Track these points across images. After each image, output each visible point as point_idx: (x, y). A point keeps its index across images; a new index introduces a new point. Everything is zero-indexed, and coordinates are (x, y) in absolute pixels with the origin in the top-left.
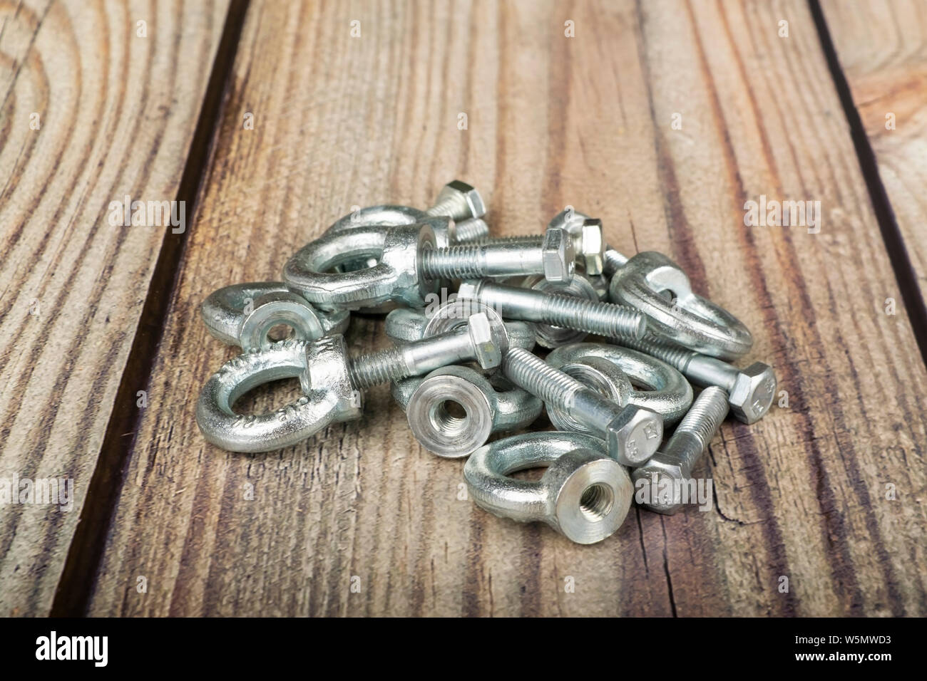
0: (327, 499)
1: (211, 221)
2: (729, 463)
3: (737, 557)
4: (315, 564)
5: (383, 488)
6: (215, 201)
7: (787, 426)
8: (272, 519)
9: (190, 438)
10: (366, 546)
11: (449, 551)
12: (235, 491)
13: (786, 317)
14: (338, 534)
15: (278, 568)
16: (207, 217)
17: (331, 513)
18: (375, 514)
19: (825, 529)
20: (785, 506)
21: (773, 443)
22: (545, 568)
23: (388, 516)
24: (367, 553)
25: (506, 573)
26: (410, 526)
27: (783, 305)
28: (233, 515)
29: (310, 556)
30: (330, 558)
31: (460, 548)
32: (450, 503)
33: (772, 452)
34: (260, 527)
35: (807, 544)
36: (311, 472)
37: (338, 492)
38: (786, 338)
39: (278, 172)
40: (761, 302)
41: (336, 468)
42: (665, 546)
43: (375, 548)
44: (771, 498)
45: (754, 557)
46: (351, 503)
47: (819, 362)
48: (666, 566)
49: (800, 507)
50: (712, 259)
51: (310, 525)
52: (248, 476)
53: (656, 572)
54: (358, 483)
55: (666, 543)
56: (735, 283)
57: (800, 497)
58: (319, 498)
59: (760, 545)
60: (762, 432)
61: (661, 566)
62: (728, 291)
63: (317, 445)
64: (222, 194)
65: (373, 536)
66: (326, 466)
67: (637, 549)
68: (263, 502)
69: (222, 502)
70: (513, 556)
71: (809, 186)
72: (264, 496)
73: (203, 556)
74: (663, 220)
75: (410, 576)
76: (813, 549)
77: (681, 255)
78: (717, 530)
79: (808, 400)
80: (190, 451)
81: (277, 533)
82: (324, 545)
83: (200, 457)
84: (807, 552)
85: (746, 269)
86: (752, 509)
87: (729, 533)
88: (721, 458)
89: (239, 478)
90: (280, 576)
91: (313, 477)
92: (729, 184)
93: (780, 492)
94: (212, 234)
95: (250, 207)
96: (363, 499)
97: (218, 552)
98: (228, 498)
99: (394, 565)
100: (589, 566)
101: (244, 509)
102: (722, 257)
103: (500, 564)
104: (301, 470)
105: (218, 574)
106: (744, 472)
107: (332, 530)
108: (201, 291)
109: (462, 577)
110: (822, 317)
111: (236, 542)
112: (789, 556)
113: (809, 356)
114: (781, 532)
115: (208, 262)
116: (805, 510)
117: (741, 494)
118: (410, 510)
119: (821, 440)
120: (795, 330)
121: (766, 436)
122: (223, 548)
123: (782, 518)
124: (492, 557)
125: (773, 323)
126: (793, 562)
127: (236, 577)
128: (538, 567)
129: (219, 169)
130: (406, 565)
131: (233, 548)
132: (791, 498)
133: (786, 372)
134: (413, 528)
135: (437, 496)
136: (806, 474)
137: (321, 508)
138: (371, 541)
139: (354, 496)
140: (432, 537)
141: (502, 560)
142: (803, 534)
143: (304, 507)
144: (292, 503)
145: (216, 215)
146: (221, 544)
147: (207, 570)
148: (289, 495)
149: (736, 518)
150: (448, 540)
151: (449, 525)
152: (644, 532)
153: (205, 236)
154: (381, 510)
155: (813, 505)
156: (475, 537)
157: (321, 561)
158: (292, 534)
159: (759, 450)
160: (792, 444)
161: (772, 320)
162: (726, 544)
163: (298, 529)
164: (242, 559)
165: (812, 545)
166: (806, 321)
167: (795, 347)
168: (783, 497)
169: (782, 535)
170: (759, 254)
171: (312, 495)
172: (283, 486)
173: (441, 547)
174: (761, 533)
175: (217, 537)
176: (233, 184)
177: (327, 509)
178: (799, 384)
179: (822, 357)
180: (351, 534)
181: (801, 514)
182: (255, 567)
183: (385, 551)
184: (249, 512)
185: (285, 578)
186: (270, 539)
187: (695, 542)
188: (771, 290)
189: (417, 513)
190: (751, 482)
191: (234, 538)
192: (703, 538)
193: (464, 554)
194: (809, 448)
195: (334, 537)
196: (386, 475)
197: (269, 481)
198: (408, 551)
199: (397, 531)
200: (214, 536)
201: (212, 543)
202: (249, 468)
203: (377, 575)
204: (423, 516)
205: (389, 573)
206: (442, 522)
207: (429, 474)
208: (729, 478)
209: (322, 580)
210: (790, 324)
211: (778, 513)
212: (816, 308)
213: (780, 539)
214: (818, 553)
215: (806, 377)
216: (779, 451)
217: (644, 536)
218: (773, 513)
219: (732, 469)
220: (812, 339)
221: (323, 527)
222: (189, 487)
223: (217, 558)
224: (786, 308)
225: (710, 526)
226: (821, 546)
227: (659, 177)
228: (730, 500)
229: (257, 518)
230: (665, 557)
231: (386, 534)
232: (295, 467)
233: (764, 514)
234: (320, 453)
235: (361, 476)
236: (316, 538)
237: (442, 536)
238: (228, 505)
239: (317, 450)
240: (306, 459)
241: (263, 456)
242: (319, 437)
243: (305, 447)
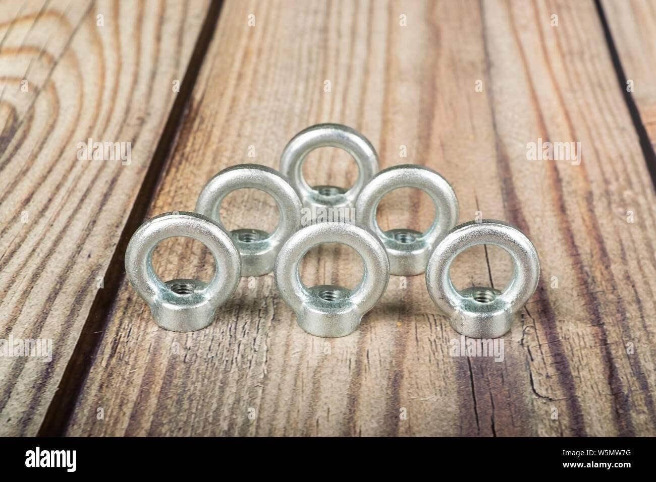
0: (242, 378)
1: (169, 192)
2: (543, 359)
3: (547, 422)
4: (230, 421)
5: (284, 371)
6: (173, 179)
7: (587, 335)
8: (200, 391)
9: (143, 336)
10: (269, 409)
11: (330, 414)
12: (174, 372)
13: (588, 262)
14: (249, 401)
15: (202, 423)
16: (167, 188)
17: (244, 387)
18: (277, 389)
19: (614, 405)
20: (585, 388)
21: (576, 346)
22: (402, 426)
23: (286, 390)
24: (269, 414)
25: (372, 429)
26: (302, 397)
27: (586, 254)
28: (172, 387)
29: (226, 415)
30: (241, 417)
31: (339, 412)
32: (333, 382)
33: (575, 352)
34: (190, 396)
35: (600, 415)
36: (231, 359)
37: (250, 374)
38: (588, 276)
39: (220, 161)
40: (570, 252)
41: (250, 358)
42: (493, 414)
43: (275, 411)
44: (574, 383)
45: (560, 423)
46: (259, 381)
47: (612, 293)
48: (493, 427)
49: (596, 389)
50: (535, 222)
51: (228, 395)
52: (185, 362)
53: (485, 430)
54: (265, 368)
55: (493, 411)
56: (552, 239)
57: (596, 383)
58: (236, 377)
59: (564, 414)
60: (568, 339)
61: (490, 427)
62: (546, 244)
63: (237, 342)
64: (179, 175)
65: (274, 403)
66: (242, 356)
67: (472, 415)
68: (194, 379)
69: (164, 378)
70: (378, 418)
71: (608, 176)
72: (195, 375)
73: (147, 414)
74: (500, 196)
75: (300, 430)
76: (605, 418)
77: (512, 219)
78: (532, 404)
79: (603, 318)
80: (143, 344)
81: (203, 400)
82: (237, 408)
83: (149, 348)
84: (600, 420)
85: (560, 229)
86: (559, 390)
87: (541, 405)
88: (537, 355)
89: (178, 363)
90: (203, 428)
91: (232, 363)
92: (549, 173)
93: (580, 379)
94: (169, 200)
95: (198, 183)
96: (268, 379)
97: (158, 412)
98: (168, 376)
99: (289, 422)
100: (434, 425)
101: (180, 383)
102: (542, 221)
103: (368, 423)
104: (223, 358)
105: (157, 427)
106: (554, 365)
107: (244, 399)
109: (339, 431)
110: (615, 263)
111: (172, 405)
112: (587, 423)
113: (605, 288)
114: (580, 406)
116: (599, 391)
117: (551, 380)
118: (303, 386)
119: (612, 345)
120: (595, 270)
121: (571, 341)
122: (162, 410)
123: (582, 397)
124: (363, 418)
125: (579, 266)
126: (589, 426)
127: (170, 429)
128: (396, 425)
129: (177, 158)
130: (297, 423)
131: (170, 409)
132: (589, 383)
133: (588, 299)
134: (305, 398)
135: (323, 377)
136: (601, 368)
137: (237, 383)
138: (273, 406)
139: (262, 376)
140: (318, 404)
141: (370, 420)
142: (597, 408)
143: (224, 383)
144: (216, 380)
145: (173, 188)
146: (161, 406)
147: (149, 424)
148: (214, 375)
149: (547, 396)
150: (330, 406)
151: (331, 396)
152: (477, 403)
153: (164, 202)
154: (281, 385)
155: (606, 389)
156: (350, 404)
157: (234, 419)
158: (214, 401)
159: (566, 351)
160: (591, 347)
161: (578, 263)
162: (539, 413)
163: (219, 398)
164: (176, 417)
165: (604, 416)
166: (603, 265)
167: (595, 282)
168: (583, 383)
169: (581, 408)
170: (570, 219)
171: (231, 375)
172: (210, 369)
173: (325, 411)
174: (565, 407)
175: (159, 401)
176: (186, 169)
177: (241, 385)
178: (597, 307)
179: (614, 289)
180: (258, 401)
181: (596, 394)
182: (185, 422)
183: (283, 413)
184: (183, 386)
185: (207, 430)
186: (198, 403)
187: (515, 411)
188: (578, 243)
189: (308, 388)
190: (559, 372)
191: (171, 402)
192: (522, 409)
193: (342, 416)
194: (604, 350)
195: (245, 403)
196: (287, 362)
197: (200, 365)
198: (300, 413)
199: (292, 400)
200: (156, 401)
201: (154, 406)
202: (186, 356)
203: (275, 429)
204: (313, 390)
205: (285, 428)
206: (326, 395)
207: (318, 363)
208: (542, 369)
209: (235, 432)
210: (591, 267)
211: (578, 393)
212: (611, 256)
213: (580, 411)
214: (608, 421)
215: (602, 303)
216: (581, 352)
217: (477, 406)
218: (575, 393)
219: (545, 363)
220: (607, 277)
221: (238, 396)
222: (140, 368)
223: (157, 416)
224: (589, 256)
225: (527, 401)
226: (610, 416)
227: (498, 168)
228: (543, 383)
229: (189, 390)
230: (492, 420)
231: (284, 402)
232: (219, 356)
233: (568, 394)
234: (239, 347)
235: (268, 363)
236: (232, 403)
237: (326, 404)
238: (168, 380)
239: (236, 346)
240: (228, 351)
241: (196, 348)
242: (238, 337)
243: (227, 343)
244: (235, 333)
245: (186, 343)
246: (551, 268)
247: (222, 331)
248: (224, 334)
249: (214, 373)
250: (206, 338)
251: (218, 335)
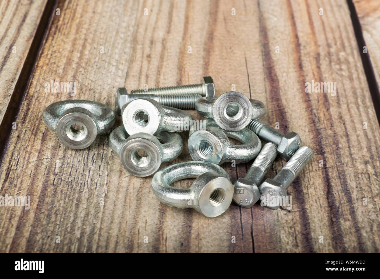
0: (90, 197)
1: (47, 55)
3: (286, 228)
4: (82, 230)
5: (118, 191)
6: (50, 45)
7: (314, 161)
8: (63, 207)
9: (27, 164)
10: (107, 221)
11: (148, 224)
12: (46, 192)
13: (316, 106)
14: (94, 215)
15: (63, 232)
16: (46, 53)
17: (91, 204)
18: (113, 205)
19: (329, 214)
20: (311, 202)
21: (307, 170)
22: (193, 233)
23: (119, 206)
24: (107, 225)
25: (174, 236)
26: (129, 211)
27: (315, 100)
28: (44, 204)
29: (79, 226)
30: (89, 228)
31: (153, 223)
32: (150, 199)
33: (306, 175)
34: (56, 211)
35: (321, 223)
36: (84, 182)
37: (96, 193)
38: (316, 116)
39: (81, 32)
40: (304, 99)
41: (96, 181)
42: (252, 223)
43: (112, 222)
44: (304, 198)
45: (295, 229)
47: (331, 129)
48: (252, 233)
49: (318, 203)
50: (283, 77)
51: (81, 210)
52: (53, 184)
53: (247, 236)
54: (106, 189)
55: (252, 221)
56: (293, 89)
57: (318, 198)
58: (87, 196)
59: (298, 222)
61: (250, 233)
62: (289, 93)
63: (88, 169)
64: (54, 42)
65: (111, 216)
66: (91, 179)
67: (238, 224)
68: (59, 198)
69: (40, 197)
70: (178, 227)
71: (330, 41)
72: (60, 194)
73: (27, 226)
74: (261, 57)
75: (127, 237)
76: (323, 225)
77: (268, 74)
78: (278, 215)
79: (324, 148)
80: (26, 171)
81: (65, 214)
82: (87, 220)
83: (31, 174)
84: (320, 227)
85: (298, 82)
86: (295, 204)
87: (283, 216)
89: (49, 185)
90: (64, 236)
91: (84, 185)
92: (292, 40)
93: (309, 195)
94: (47, 61)
95: (66, 48)
96: (108, 197)
97: (35, 224)
98: (42, 195)
99: (120, 231)
100: (214, 232)
101: (50, 201)
102: (287, 75)
103: (172, 231)
104: (79, 181)
105: (33, 235)
106: (293, 185)
107: (92, 213)
108: (39, 90)
109: (153, 238)
110: (333, 106)
111: (44, 219)
112: (312, 229)
113: (326, 126)
114: (308, 216)
115: (44, 76)
116: (320, 204)
118: (130, 203)
119: (330, 169)
120: (320, 112)
122: (37, 222)
123: (309, 209)
124: (168, 228)
125: (310, 109)
126: (314, 231)
127: (42, 237)
128: (190, 233)
129: (53, 29)
130: (126, 232)
131: (43, 222)
132: (314, 198)
133: (315, 134)
134: (131, 212)
135: (143, 196)
136: (322, 186)
137: (87, 201)
138: (110, 219)
139: (104, 195)
140: (139, 217)
141: (173, 229)
142: (319, 217)
143: (79, 201)
144: (73, 198)
145: (50, 52)
146: (37, 219)
147: (29, 233)
148: (72, 194)
150: (147, 218)
151: (148, 211)
152: (242, 215)
153: (44, 63)
154: (116, 203)
155: (325, 202)
156: (160, 217)
157: (84, 229)
158: (72, 215)
159: (300, 174)
160: (316, 170)
161: (309, 107)
162: (281, 222)
163: (75, 212)
164: (46, 228)
165: (323, 223)
166: (325, 108)
167: (320, 121)
168: (310, 198)
169: (309, 218)
170: (305, 74)
171: (83, 194)
172: (70, 190)
173: (143, 222)
174: (299, 217)
175: (35, 216)
176: (59, 37)
177: (90, 202)
178: (320, 140)
179: (332, 126)
180: (100, 215)
181: (318, 207)
182: (52, 232)
183: (116, 224)
184: (52, 203)
185: (66, 238)
186: (61, 217)
187: (267, 221)
189: (133, 204)
190: (296, 190)
191: (43, 216)
192: (271, 218)
193: (155, 226)
194: (324, 172)
195: (92, 217)
196: (120, 184)
197: (63, 187)
198: (127, 224)
199: (123, 214)
200: (33, 216)
201: (32, 219)
202: (54, 180)
203: (111, 236)
204: (136, 206)
205: (117, 235)
206: (145, 209)
207: (141, 184)
209: (84, 239)
210: (318, 110)
211: (307, 206)
212: (331, 102)
213: (308, 220)
214: (326, 227)
215: (324, 136)
216: (310, 174)
217: (242, 217)
218: (305, 206)
220: (328, 117)
221: (87, 211)
222: (24, 189)
223: (34, 227)
224: (316, 102)
225: (274, 212)
226: (327, 223)
227: (260, 36)
229: (55, 206)
230: (252, 228)
231: (117, 215)
232: (76, 180)
233: (301, 207)
234: (89, 173)
235: (108, 185)
236: (83, 217)
237: (144, 216)
238: (42, 199)
239: (88, 171)
240: (82, 176)
241: (61, 174)
242: (89, 165)
243: (82, 170)
244: (87, 162)
245: (55, 170)
246: (292, 111)
247: (78, 161)
248: (80, 163)
249: (72, 193)
250: (68, 166)
251: (76, 163)
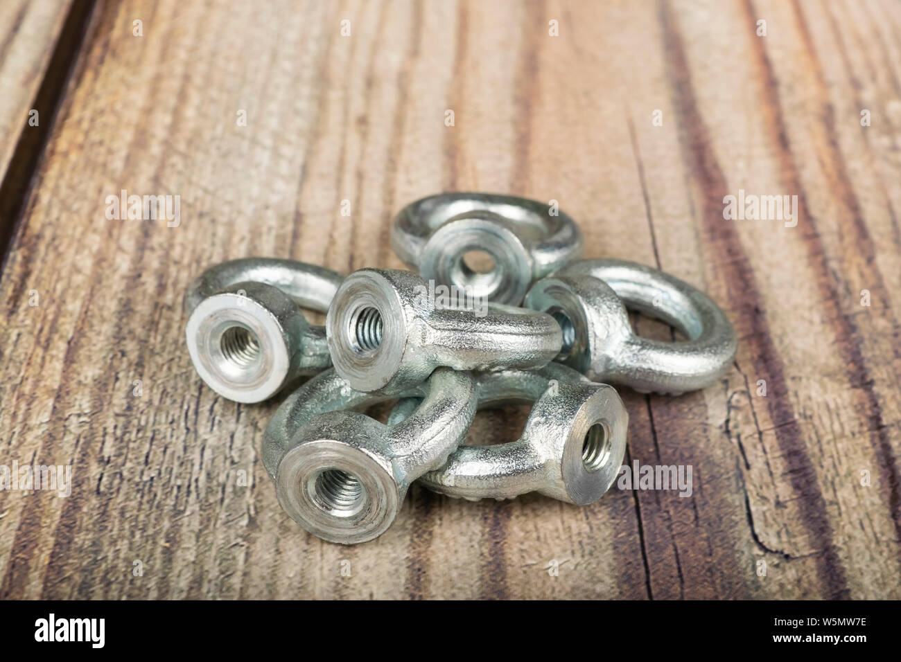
0: (207, 527)
2: (768, 464)
6: (88, 94)
7: (845, 408)
8: (125, 559)
9: (22, 434)
12: (78, 516)
13: (836, 250)
14: (218, 582)
16: (76, 113)
17: (210, 550)
18: (273, 550)
20: (848, 529)
21: (827, 433)
23: (290, 553)
26: (321, 569)
27: (831, 233)
28: (72, 553)
33: (825, 447)
34: (107, 572)
36: (187, 484)
37: (223, 516)
38: (837, 279)
40: (802, 231)
41: (222, 478)
42: (683, 595)
44: (827, 517)
46: (240, 532)
47: (884, 315)
49: (868, 529)
50: (736, 170)
51: (179, 568)
52: (98, 492)
54: (252, 501)
55: (682, 588)
57: (868, 514)
58: (196, 525)
59: (815, 590)
60: (811, 417)
63: (199, 442)
64: (98, 86)
65: (268, 585)
66: (208, 475)
68: (115, 532)
69: (58, 532)
71: (857, 72)
72: (117, 522)
74: (672, 118)
77: (695, 164)
78: (754, 567)
79: (870, 370)
80: (20, 453)
81: (132, 582)
83: (32, 463)
86: (802, 534)
87: (771, 572)
88: (756, 456)
89: (85, 494)
91: (189, 493)
92: (754, 70)
93: (839, 508)
94: (80, 139)
95: (134, 102)
96: (257, 527)
98: (66, 526)
101: (88, 543)
102: (749, 167)
104: (172, 482)
106: (789, 477)
107: (210, 576)
108: (58, 219)
110: (883, 251)
113: (868, 304)
114: (843, 570)
115: (71, 179)
116: (875, 534)
117: (786, 511)
119: (892, 429)
121: (817, 422)
123: (844, 547)
125: (819, 259)
129: (97, 51)
132: (855, 516)
133: (840, 329)
134: (326, 572)
136: (875, 479)
137: (197, 541)
139: (245, 522)
140: (351, 586)
142: (874, 572)
143: (173, 539)
144: (157, 533)
145: (88, 114)
148: (153, 521)
149: (780, 548)
150: (375, 589)
151: (376, 565)
152: (651, 571)
153: (71, 143)
154: (281, 543)
155: (887, 528)
156: (413, 584)
158: (152, 583)
159: (809, 445)
160: (853, 434)
161: (817, 254)
162: (767, 589)
163: (161, 575)
166: (862, 256)
167: (850, 293)
168: (844, 516)
169: (845, 576)
170: (797, 162)
171: (186, 520)
172: (146, 506)
174: (815, 572)
175: (45, 588)
176: (113, 72)
177: (205, 542)
178: (857, 346)
179: (887, 307)
180: (236, 581)
181: (870, 542)
184: (94, 549)
186: (121, 591)
187: (723, 587)
188: (814, 212)
190: (799, 492)
191: (68, 590)
192: (735, 580)
194: (877, 440)
197: (127, 499)
199: (303, 577)
200: (39, 588)
202: (100, 479)
206: (366, 562)
208: (768, 487)
210: (841, 260)
211: (838, 541)
212: (875, 237)
213: (843, 582)
215: (866, 336)
216: (836, 446)
217: (652, 578)
218: (831, 540)
219: (771, 474)
220: (872, 280)
221: (198, 571)
222: (12, 509)
224: (835, 238)
225: (744, 561)
227: (666, 60)
228: (770, 520)
229: (105, 558)
231: (286, 582)
232: (165, 476)
233: (819, 542)
234: (202, 455)
235: (256, 490)
236: (186, 589)
237: (366, 583)
238: (65, 537)
239: (198, 451)
240: (182, 464)
241: (121, 460)
242: (201, 430)
243: (180, 446)
244: (196, 423)
245: (101, 449)
246: (771, 265)
247: (170, 419)
248: (175, 425)
249: (153, 516)
250: (140, 435)
251: (163, 428)
